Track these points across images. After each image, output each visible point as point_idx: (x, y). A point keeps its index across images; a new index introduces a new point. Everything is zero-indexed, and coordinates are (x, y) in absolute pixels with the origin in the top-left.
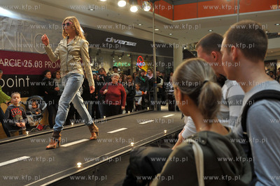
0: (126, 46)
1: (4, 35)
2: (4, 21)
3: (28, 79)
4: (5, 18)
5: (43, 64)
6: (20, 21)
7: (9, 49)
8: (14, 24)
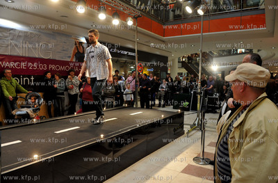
0: (127, 55)
1: (11, 44)
2: (11, 32)
3: (32, 78)
4: (12, 29)
5: (48, 67)
6: (27, 32)
7: (15, 54)
8: (21, 34)
